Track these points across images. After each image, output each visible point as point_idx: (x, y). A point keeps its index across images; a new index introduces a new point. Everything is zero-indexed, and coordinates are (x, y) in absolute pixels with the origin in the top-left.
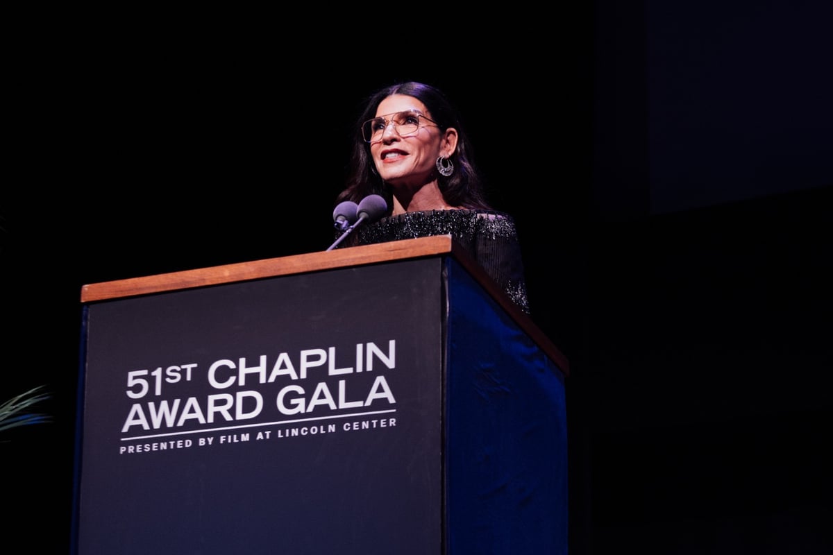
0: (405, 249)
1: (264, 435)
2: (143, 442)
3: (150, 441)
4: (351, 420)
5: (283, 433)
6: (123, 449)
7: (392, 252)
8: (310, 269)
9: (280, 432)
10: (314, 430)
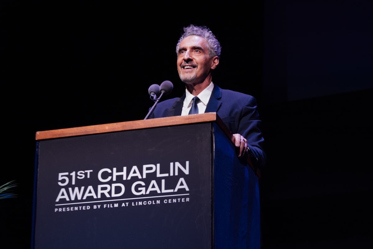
0: (194, 118)
1: (126, 204)
2: (66, 206)
3: (70, 206)
4: (168, 198)
5: (135, 204)
6: (56, 210)
7: (187, 120)
8: (148, 127)
9: (133, 203)
10: (150, 203)
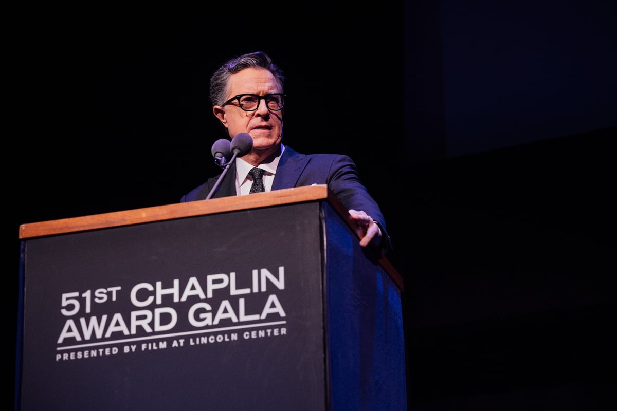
0: (290, 195)
1: (179, 343)
2: (76, 351)
3: (83, 350)
4: (250, 330)
5: (195, 341)
6: (58, 357)
7: (279, 199)
8: (213, 211)
9: (191, 340)
10: (220, 339)
